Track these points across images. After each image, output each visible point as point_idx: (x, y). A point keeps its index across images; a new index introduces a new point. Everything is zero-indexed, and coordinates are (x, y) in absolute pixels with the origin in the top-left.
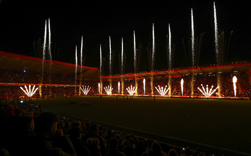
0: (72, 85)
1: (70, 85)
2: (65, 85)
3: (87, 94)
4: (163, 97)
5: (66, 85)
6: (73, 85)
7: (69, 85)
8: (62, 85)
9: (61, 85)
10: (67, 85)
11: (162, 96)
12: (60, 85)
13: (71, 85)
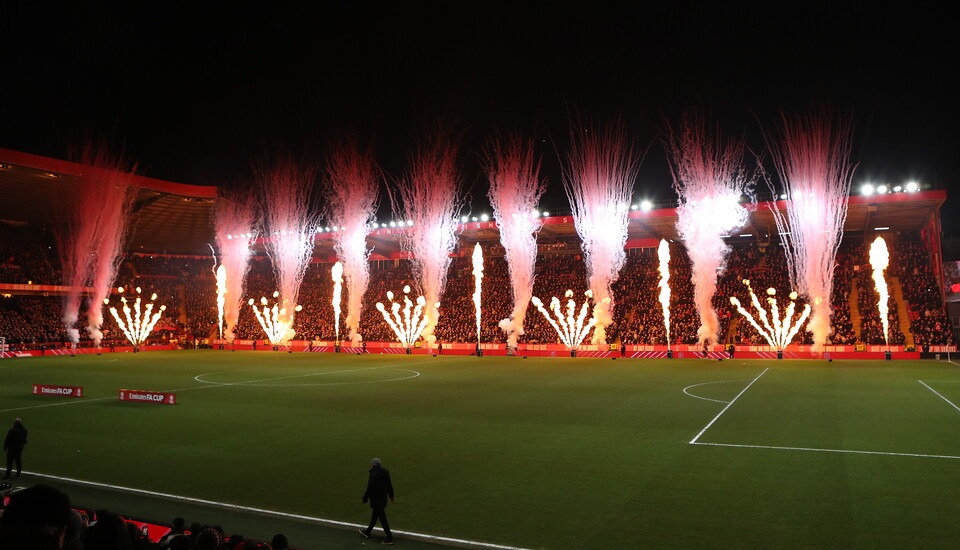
2: (7, 286)
4: (573, 353)
5: (16, 287)
7: (37, 288)
10: (22, 287)
11: (569, 346)
13: (46, 288)
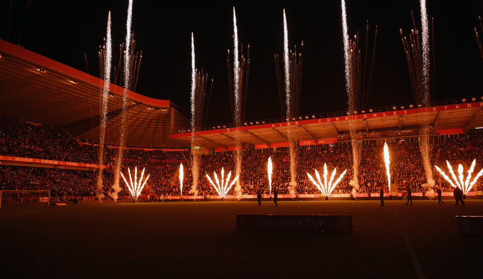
0: (66, 160)
1: (60, 159)
3: (139, 194)
6: (70, 161)
8: (26, 160)
9: (22, 159)
12: (18, 159)
